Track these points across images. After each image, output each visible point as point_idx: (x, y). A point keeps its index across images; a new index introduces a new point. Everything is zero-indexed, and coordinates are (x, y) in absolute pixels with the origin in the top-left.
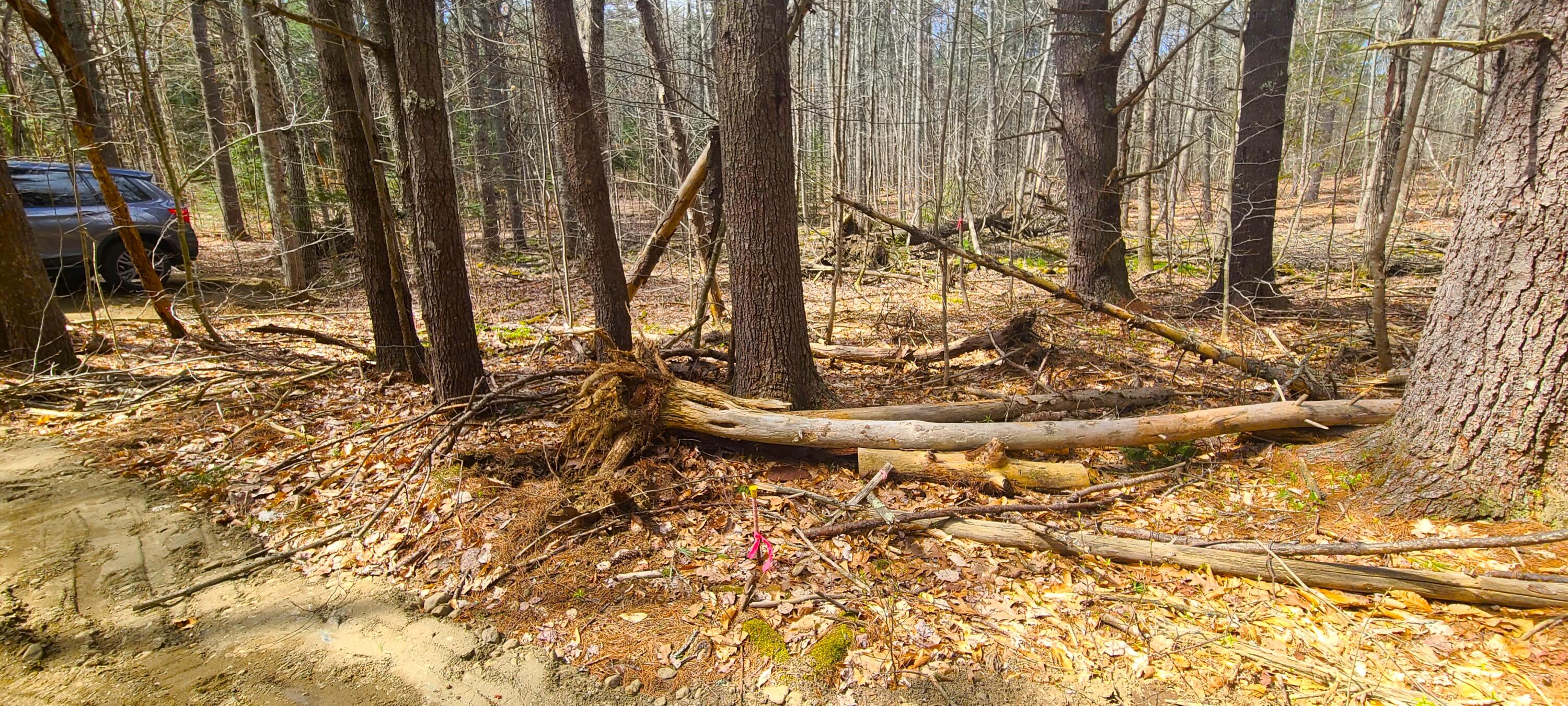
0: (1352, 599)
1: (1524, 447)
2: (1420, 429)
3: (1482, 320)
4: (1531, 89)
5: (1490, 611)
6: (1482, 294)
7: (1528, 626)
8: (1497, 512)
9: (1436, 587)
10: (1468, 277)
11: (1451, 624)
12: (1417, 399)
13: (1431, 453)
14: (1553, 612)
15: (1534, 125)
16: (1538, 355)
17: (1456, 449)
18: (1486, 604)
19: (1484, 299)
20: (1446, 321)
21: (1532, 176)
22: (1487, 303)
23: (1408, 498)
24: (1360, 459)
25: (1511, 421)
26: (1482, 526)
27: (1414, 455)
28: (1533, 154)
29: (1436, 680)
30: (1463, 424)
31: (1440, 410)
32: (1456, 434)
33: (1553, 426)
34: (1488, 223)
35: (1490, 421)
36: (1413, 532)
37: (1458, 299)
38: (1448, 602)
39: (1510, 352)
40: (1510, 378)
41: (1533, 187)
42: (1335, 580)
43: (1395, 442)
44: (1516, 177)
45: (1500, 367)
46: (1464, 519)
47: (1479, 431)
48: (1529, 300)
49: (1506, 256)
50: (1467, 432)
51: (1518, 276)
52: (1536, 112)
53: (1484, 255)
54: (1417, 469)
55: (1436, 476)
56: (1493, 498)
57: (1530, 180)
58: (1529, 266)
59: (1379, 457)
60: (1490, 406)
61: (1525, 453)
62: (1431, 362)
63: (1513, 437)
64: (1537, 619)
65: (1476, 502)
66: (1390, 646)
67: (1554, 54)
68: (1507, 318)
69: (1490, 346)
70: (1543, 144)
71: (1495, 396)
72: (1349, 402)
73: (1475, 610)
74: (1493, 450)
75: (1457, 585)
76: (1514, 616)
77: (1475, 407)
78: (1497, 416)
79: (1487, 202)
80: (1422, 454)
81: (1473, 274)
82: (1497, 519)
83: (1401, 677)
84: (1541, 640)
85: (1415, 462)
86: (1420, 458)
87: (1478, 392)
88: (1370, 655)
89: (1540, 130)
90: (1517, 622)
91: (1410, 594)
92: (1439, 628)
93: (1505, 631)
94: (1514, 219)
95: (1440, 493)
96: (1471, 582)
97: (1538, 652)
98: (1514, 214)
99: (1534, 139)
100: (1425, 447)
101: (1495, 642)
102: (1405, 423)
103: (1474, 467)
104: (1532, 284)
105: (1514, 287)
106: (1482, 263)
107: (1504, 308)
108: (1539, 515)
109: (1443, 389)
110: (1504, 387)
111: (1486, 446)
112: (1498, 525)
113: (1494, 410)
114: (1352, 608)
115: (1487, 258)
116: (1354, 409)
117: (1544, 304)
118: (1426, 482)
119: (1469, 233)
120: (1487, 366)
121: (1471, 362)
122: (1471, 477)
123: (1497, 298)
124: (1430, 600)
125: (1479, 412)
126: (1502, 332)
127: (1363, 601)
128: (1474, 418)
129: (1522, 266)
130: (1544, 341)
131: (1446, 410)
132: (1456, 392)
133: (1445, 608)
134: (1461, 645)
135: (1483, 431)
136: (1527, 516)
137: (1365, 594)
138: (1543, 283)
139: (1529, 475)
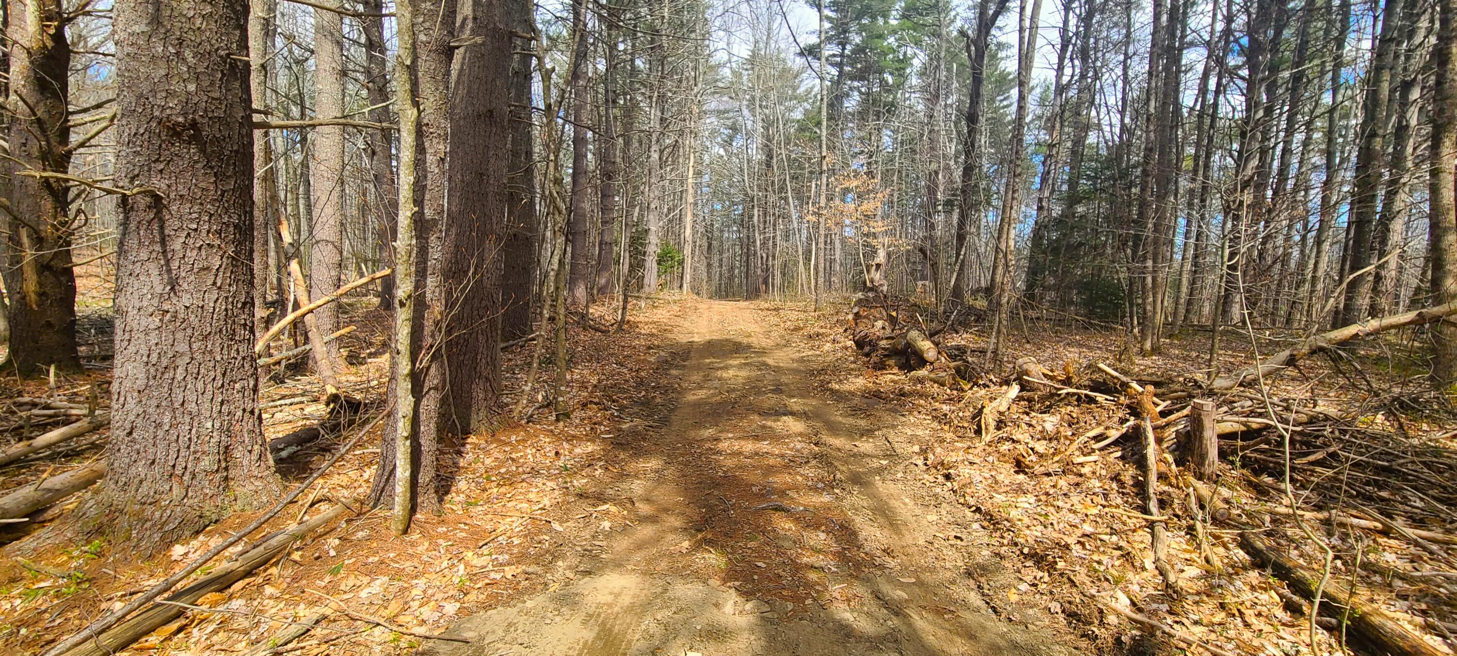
0: (174, 626)
1: (216, 467)
2: (141, 482)
3: (166, 389)
4: (156, 226)
5: (253, 575)
6: (161, 370)
7: (274, 571)
8: (214, 517)
9: (221, 580)
10: (145, 359)
11: (241, 597)
12: (127, 460)
13: (157, 496)
14: (280, 556)
15: (164, 252)
16: (207, 405)
17: (174, 487)
18: (249, 573)
19: (163, 373)
20: (136, 394)
21: (174, 285)
22: (166, 376)
23: (157, 537)
24: (86, 530)
25: (204, 453)
26: (210, 531)
27: (145, 503)
28: (169, 271)
29: (261, 630)
30: (174, 466)
31: (153, 462)
32: (171, 476)
33: (227, 448)
34: (150, 319)
35: (191, 458)
36: (173, 558)
37: (142, 376)
38: (229, 586)
39: (192, 407)
40: (195, 424)
41: (175, 293)
42: (157, 620)
43: (115, 502)
44: (162, 287)
45: (187, 419)
46: (198, 533)
47: (186, 468)
48: (193, 369)
49: (171, 341)
50: (179, 471)
51: (182, 354)
52: (163, 242)
53: (154, 342)
54: (153, 513)
55: (169, 512)
56: (208, 508)
57: (172, 289)
58: (187, 347)
59: (105, 520)
60: (188, 447)
61: (217, 471)
62: (132, 429)
63: (207, 463)
64: (276, 564)
65: (201, 517)
66: (221, 634)
67: (165, 206)
68: (183, 384)
69: (176, 405)
70: (175, 265)
71: (190, 439)
72: (33, 488)
73: (247, 580)
74: (199, 477)
75: (232, 571)
76: (265, 571)
77: (179, 451)
78: (195, 452)
79: (145, 303)
80: (150, 500)
81: (149, 356)
82: (216, 522)
83: (244, 644)
84: (285, 573)
85: (149, 510)
86: (150, 504)
87: (177, 441)
88: (216, 648)
89: (169, 256)
90: (269, 572)
91: (208, 595)
92: (237, 604)
93: (268, 581)
94: (169, 315)
95: (177, 522)
96: (238, 564)
97: (289, 580)
98: (168, 312)
99: (168, 262)
100: (152, 494)
101: (269, 590)
102: (120, 484)
103: (190, 494)
104: (192, 359)
105: (182, 362)
106: (153, 348)
107: (179, 377)
108: (236, 508)
109: (150, 446)
110: (194, 431)
111: (194, 476)
112: (218, 525)
113: (192, 449)
114: (180, 630)
115: (157, 344)
116: (40, 493)
117: (202, 371)
118: (164, 519)
119: (136, 327)
120: (179, 420)
121: (166, 420)
122: (191, 501)
123: (172, 371)
124: (221, 591)
125: (182, 454)
126: (182, 394)
127: (182, 622)
128: (180, 459)
129: (183, 347)
130: (208, 396)
131: (157, 461)
132: (161, 445)
133: (231, 590)
134: (255, 603)
135: (189, 466)
136: (230, 511)
137: (179, 617)
138: (198, 356)
139: (223, 485)
